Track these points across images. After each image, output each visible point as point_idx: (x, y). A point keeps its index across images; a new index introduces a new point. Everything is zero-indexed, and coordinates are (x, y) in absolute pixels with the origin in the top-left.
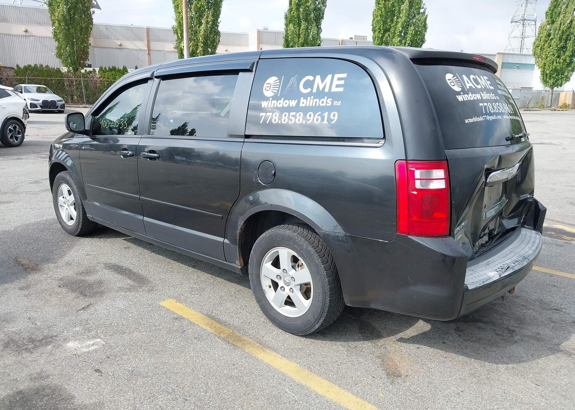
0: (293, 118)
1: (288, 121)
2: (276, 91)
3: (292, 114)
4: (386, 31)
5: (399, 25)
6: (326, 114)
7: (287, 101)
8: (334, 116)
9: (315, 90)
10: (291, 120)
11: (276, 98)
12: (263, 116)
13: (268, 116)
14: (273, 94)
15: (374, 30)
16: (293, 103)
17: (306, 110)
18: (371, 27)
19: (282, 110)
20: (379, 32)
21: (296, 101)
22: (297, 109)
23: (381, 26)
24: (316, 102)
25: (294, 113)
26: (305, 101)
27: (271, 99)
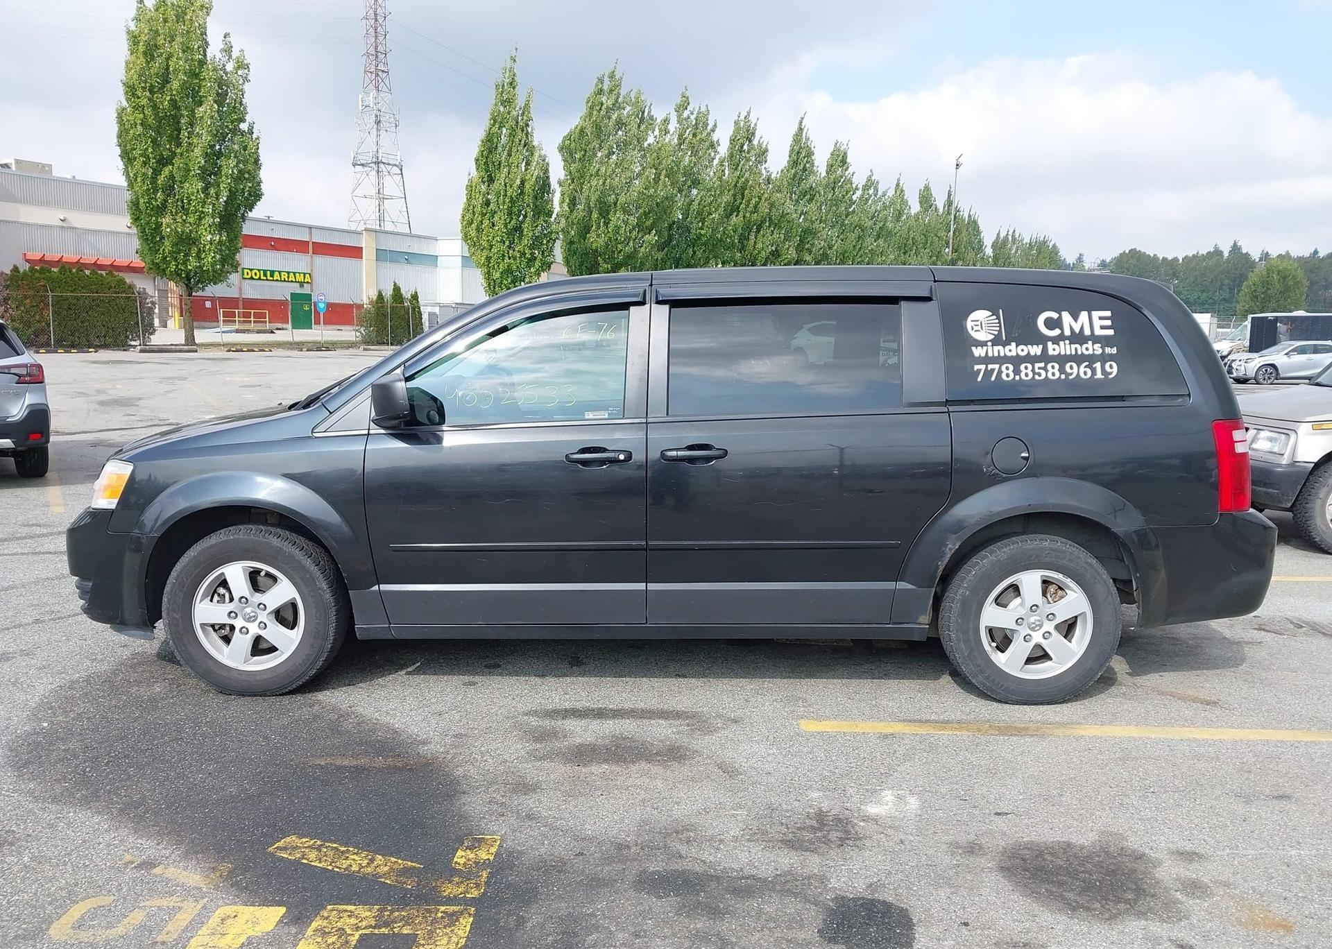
0: (1043, 372)
1: (1034, 376)
2: (996, 333)
3: (1037, 365)
4: (163, 162)
5: (198, 151)
6: (1098, 365)
7: (1022, 347)
8: (1111, 367)
9: (1067, 332)
10: (1039, 375)
11: (996, 341)
12: (981, 370)
13: (991, 369)
14: (993, 337)
15: (127, 157)
16: (1036, 350)
17: (1062, 360)
18: (118, 151)
19: (1017, 361)
20: (145, 163)
21: (1041, 347)
22: (1045, 358)
23: (147, 149)
24: (1076, 349)
25: (1042, 365)
26: (1056, 346)
27: (990, 344)
